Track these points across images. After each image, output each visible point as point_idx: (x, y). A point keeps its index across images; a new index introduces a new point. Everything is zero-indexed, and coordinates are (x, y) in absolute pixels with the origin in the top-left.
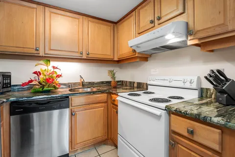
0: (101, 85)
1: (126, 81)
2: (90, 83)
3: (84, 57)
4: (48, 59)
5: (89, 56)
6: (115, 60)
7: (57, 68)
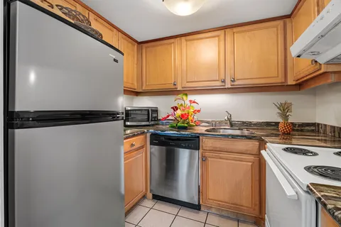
0: (265, 127)
1: (325, 125)
2: (244, 123)
3: (228, 85)
4: (186, 92)
5: (236, 83)
6: (289, 83)
7: (194, 102)
